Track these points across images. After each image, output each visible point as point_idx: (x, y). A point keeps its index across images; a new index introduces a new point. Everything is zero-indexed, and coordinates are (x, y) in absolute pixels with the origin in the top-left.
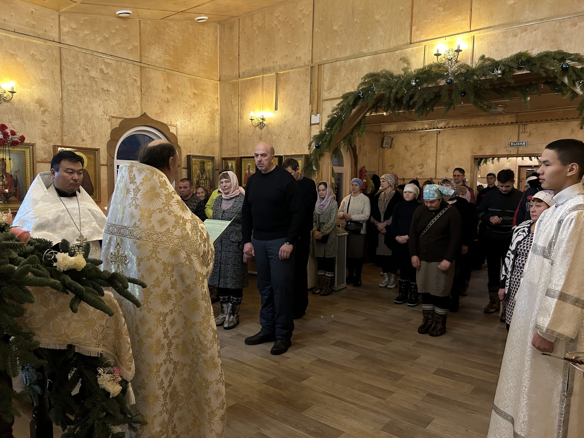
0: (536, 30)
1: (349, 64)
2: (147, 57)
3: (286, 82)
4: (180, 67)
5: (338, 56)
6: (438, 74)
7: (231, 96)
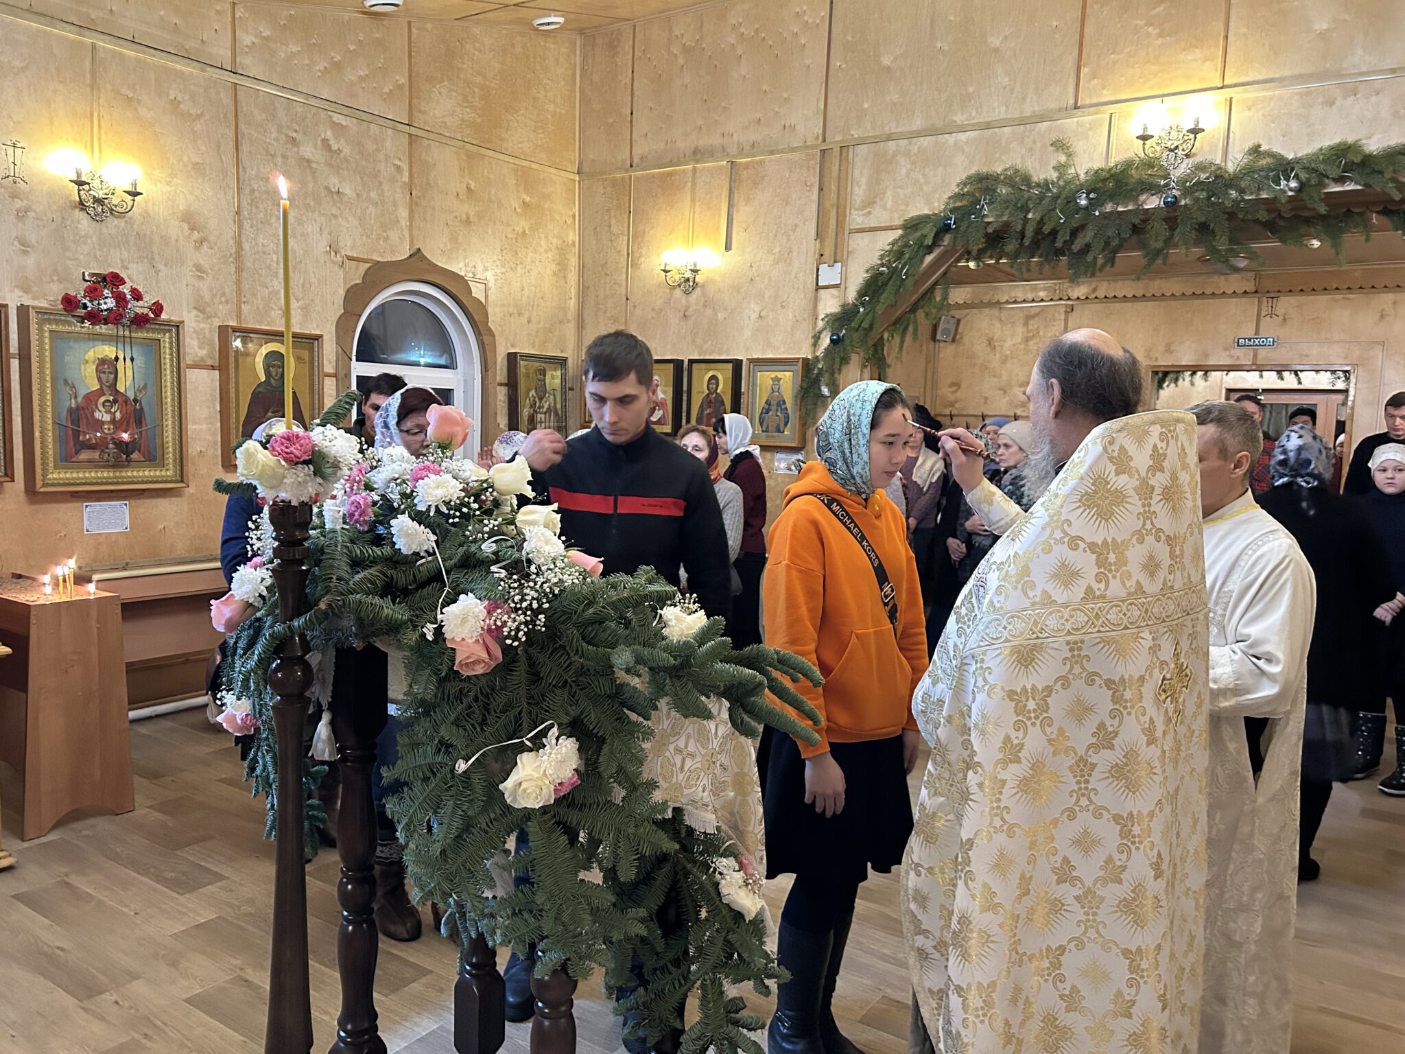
0: (1377, 94)
1: (919, 148)
2: (425, 112)
3: (756, 184)
4: (494, 139)
5: (892, 128)
6: (1143, 183)
7: (608, 210)
